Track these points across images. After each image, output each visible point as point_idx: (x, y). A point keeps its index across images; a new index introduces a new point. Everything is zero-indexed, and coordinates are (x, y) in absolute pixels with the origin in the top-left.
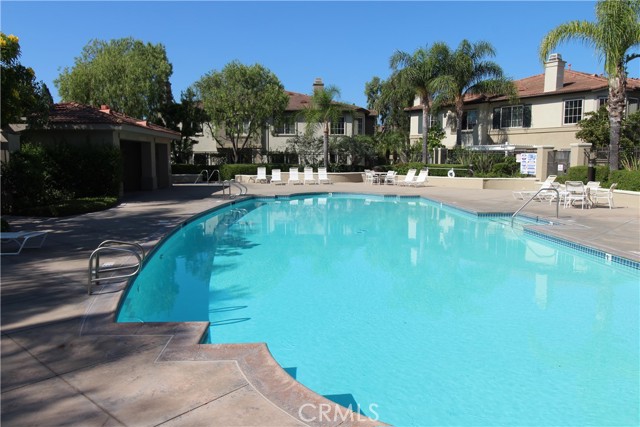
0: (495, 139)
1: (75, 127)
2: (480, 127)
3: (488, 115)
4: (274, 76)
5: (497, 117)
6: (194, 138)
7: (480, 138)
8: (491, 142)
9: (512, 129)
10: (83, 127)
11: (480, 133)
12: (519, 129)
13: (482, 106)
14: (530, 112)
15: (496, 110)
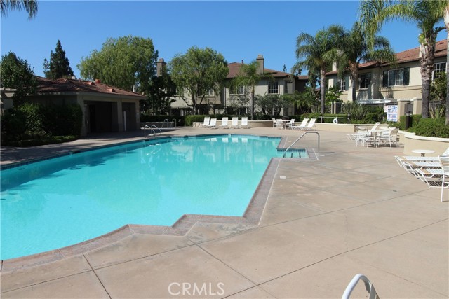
0: (384, 94)
1: (55, 93)
2: (372, 86)
3: (379, 77)
4: (220, 55)
5: (385, 78)
6: (173, 98)
7: (372, 94)
8: (381, 97)
9: (396, 87)
10: (59, 93)
11: (372, 90)
12: (401, 86)
13: (374, 70)
14: (409, 73)
15: (385, 73)
